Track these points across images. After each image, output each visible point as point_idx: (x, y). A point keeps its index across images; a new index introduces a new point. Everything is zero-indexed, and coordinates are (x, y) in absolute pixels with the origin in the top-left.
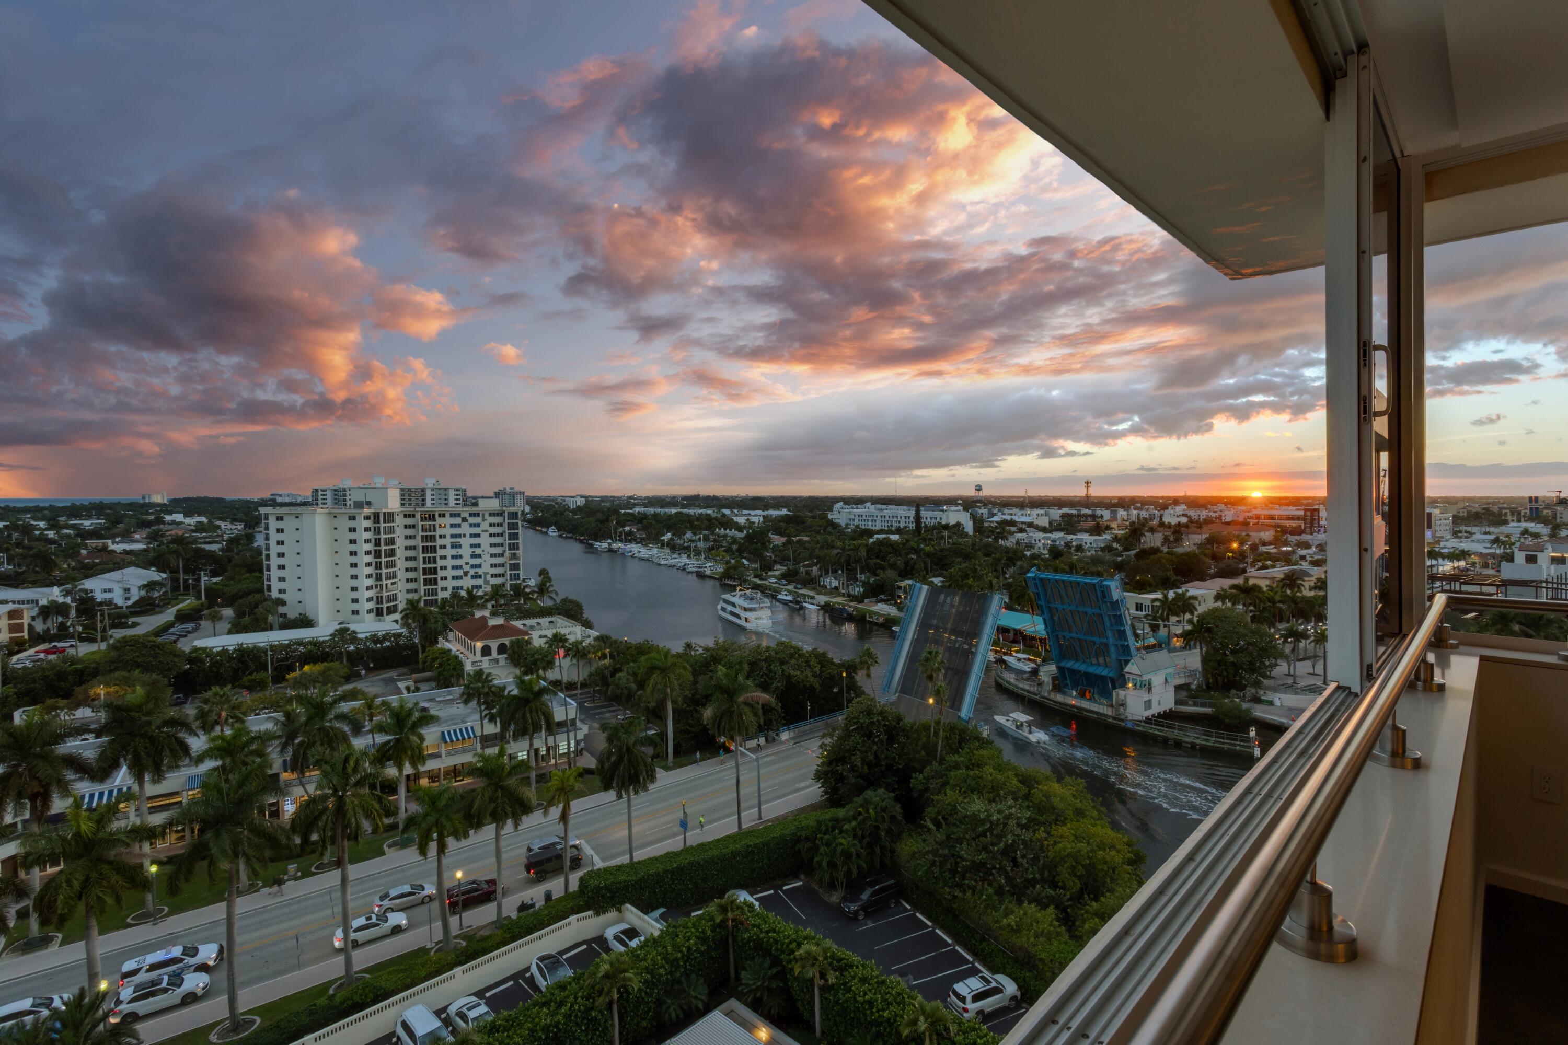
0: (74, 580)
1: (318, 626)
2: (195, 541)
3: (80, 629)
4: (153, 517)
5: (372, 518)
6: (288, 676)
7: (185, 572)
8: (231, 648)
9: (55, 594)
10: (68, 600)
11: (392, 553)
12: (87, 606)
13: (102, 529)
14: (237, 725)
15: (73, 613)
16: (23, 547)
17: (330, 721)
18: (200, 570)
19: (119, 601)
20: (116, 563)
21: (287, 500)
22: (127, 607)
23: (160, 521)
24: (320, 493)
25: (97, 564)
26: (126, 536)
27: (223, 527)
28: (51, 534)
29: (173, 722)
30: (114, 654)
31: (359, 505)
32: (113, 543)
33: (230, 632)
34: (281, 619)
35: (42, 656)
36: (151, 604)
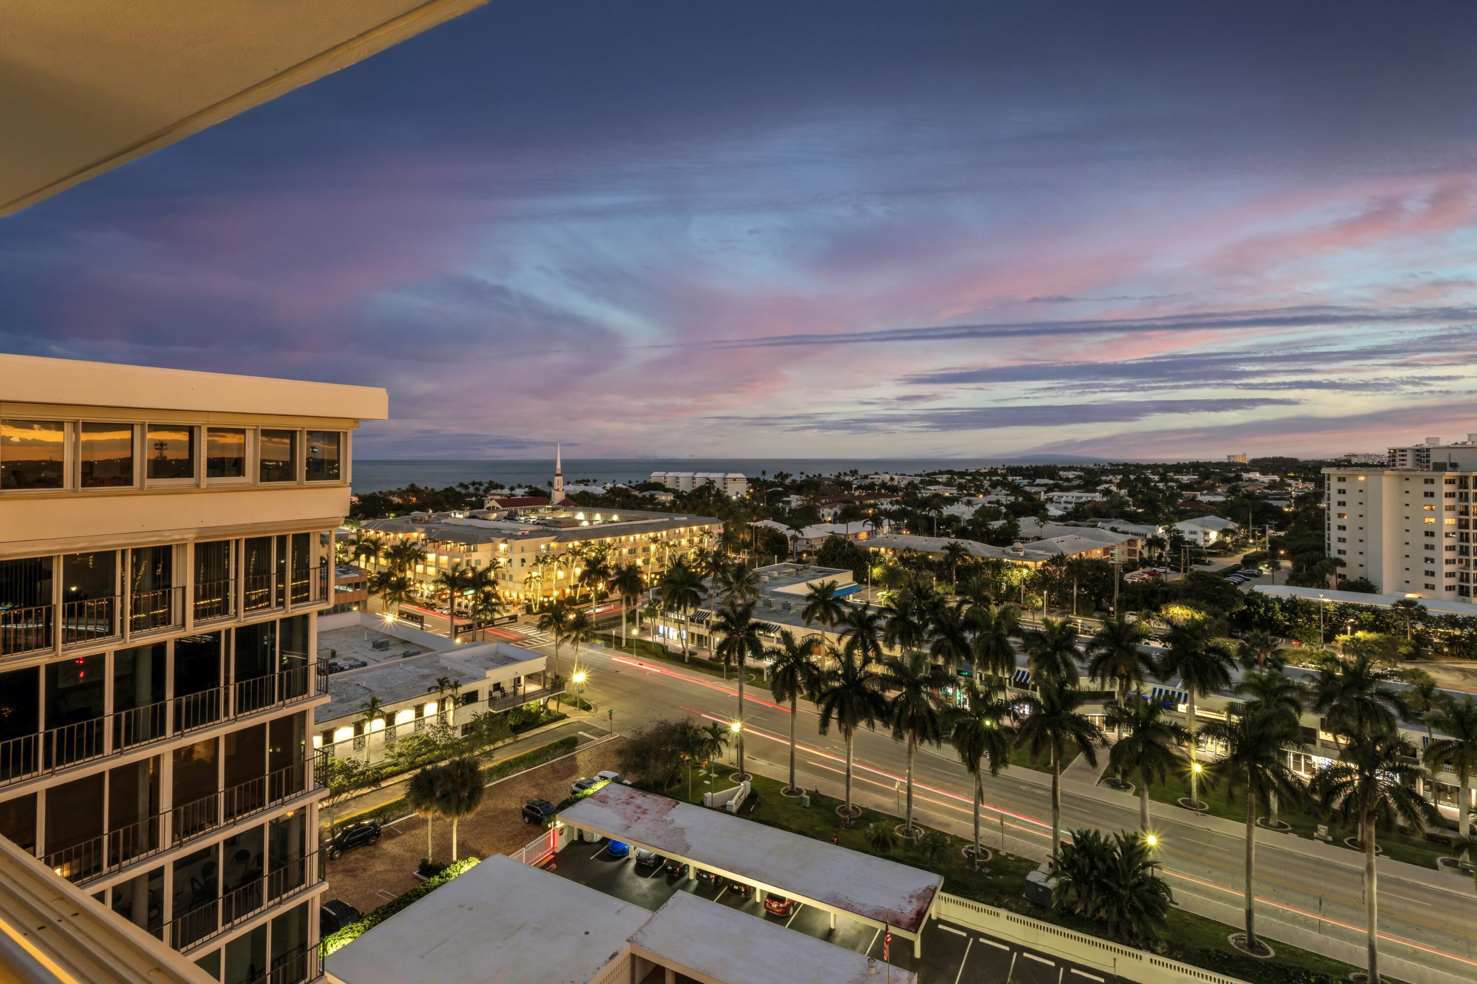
0: (1172, 521)
1: (1381, 593)
2: (1266, 497)
3: (1169, 560)
4: (1233, 475)
5: (1457, 482)
6: (1337, 637)
7: (1254, 524)
8: (1284, 598)
9: (1157, 531)
10: (1166, 536)
12: (1177, 541)
13: (1196, 483)
14: (1275, 671)
15: (1168, 548)
16: (1144, 494)
18: (1267, 523)
19: (1202, 543)
20: (1197, 511)
21: (1363, 460)
22: (1207, 548)
23: (1238, 478)
24: (1398, 453)
25: (1189, 511)
26: (1212, 489)
27: (1293, 485)
28: (1161, 485)
29: (1216, 650)
30: (1190, 583)
31: (1440, 467)
32: (1201, 495)
33: (1288, 583)
34: (1339, 580)
35: (1146, 576)
36: (1224, 548)
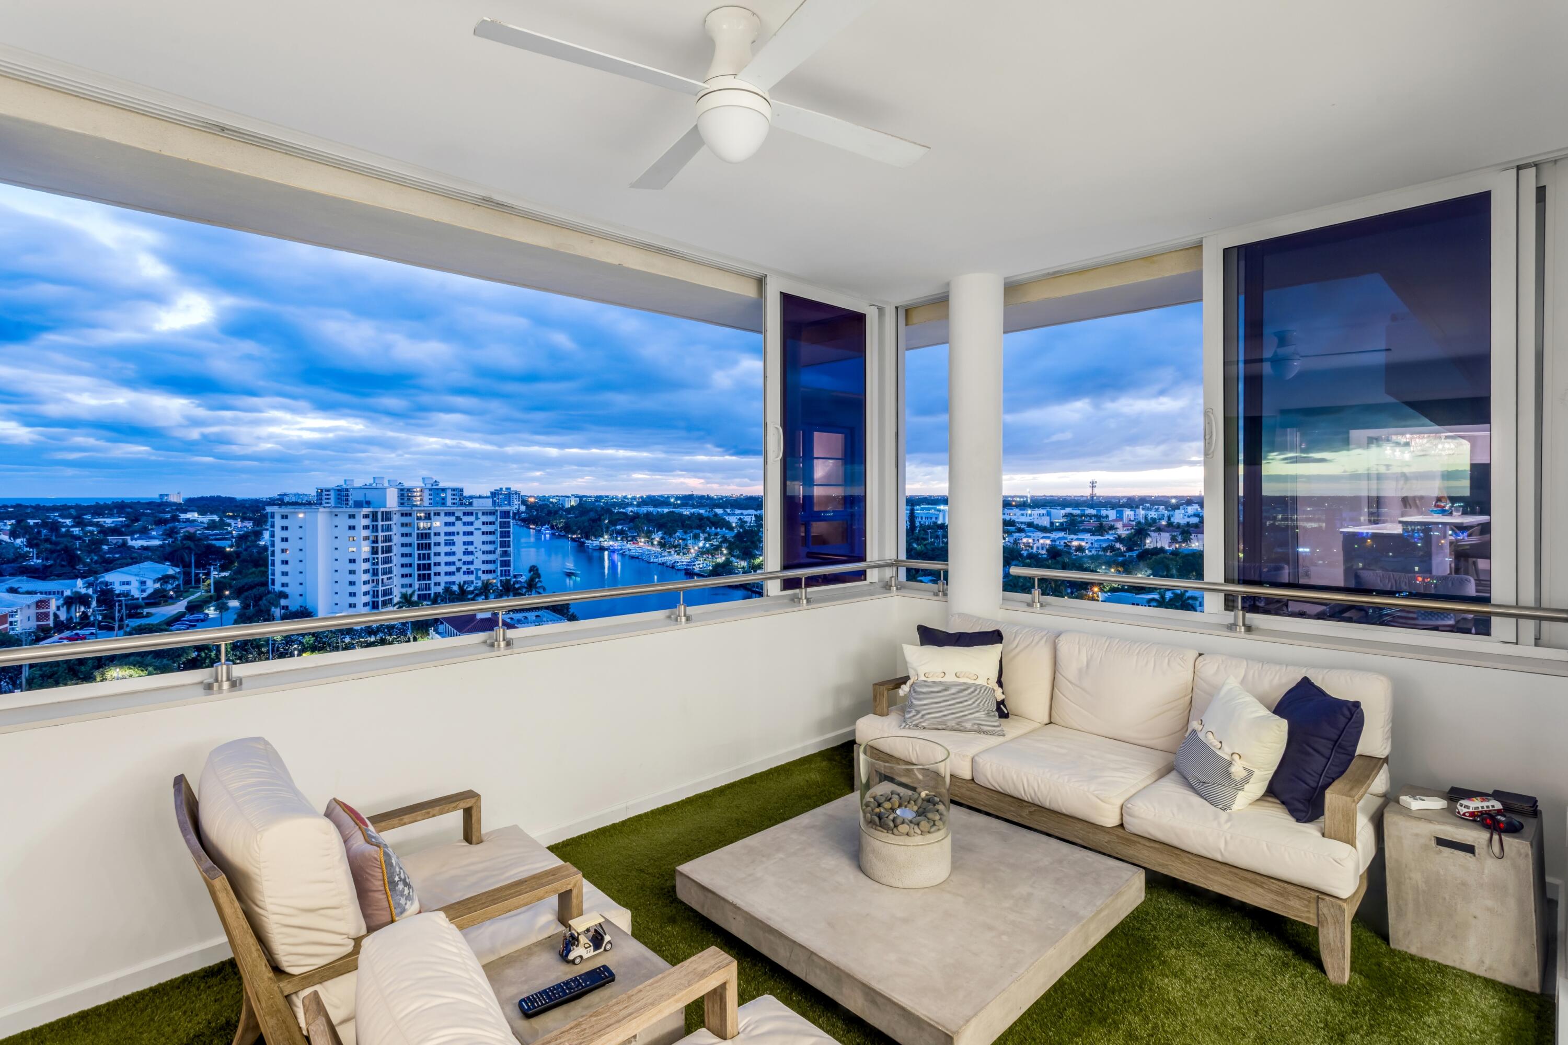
0: (96, 573)
2: (207, 537)
3: (100, 618)
4: (169, 516)
5: (371, 516)
7: (197, 567)
9: (80, 585)
10: (90, 591)
11: (389, 549)
12: (107, 597)
13: (123, 526)
15: (94, 604)
16: (51, 543)
18: (210, 564)
19: (136, 593)
20: (130, 557)
21: (293, 499)
22: (143, 599)
23: (175, 519)
24: (324, 492)
25: (118, 559)
26: (144, 533)
27: (233, 524)
28: (76, 531)
31: (359, 504)
32: (132, 540)
33: (236, 624)
34: (283, 611)
36: (165, 596)
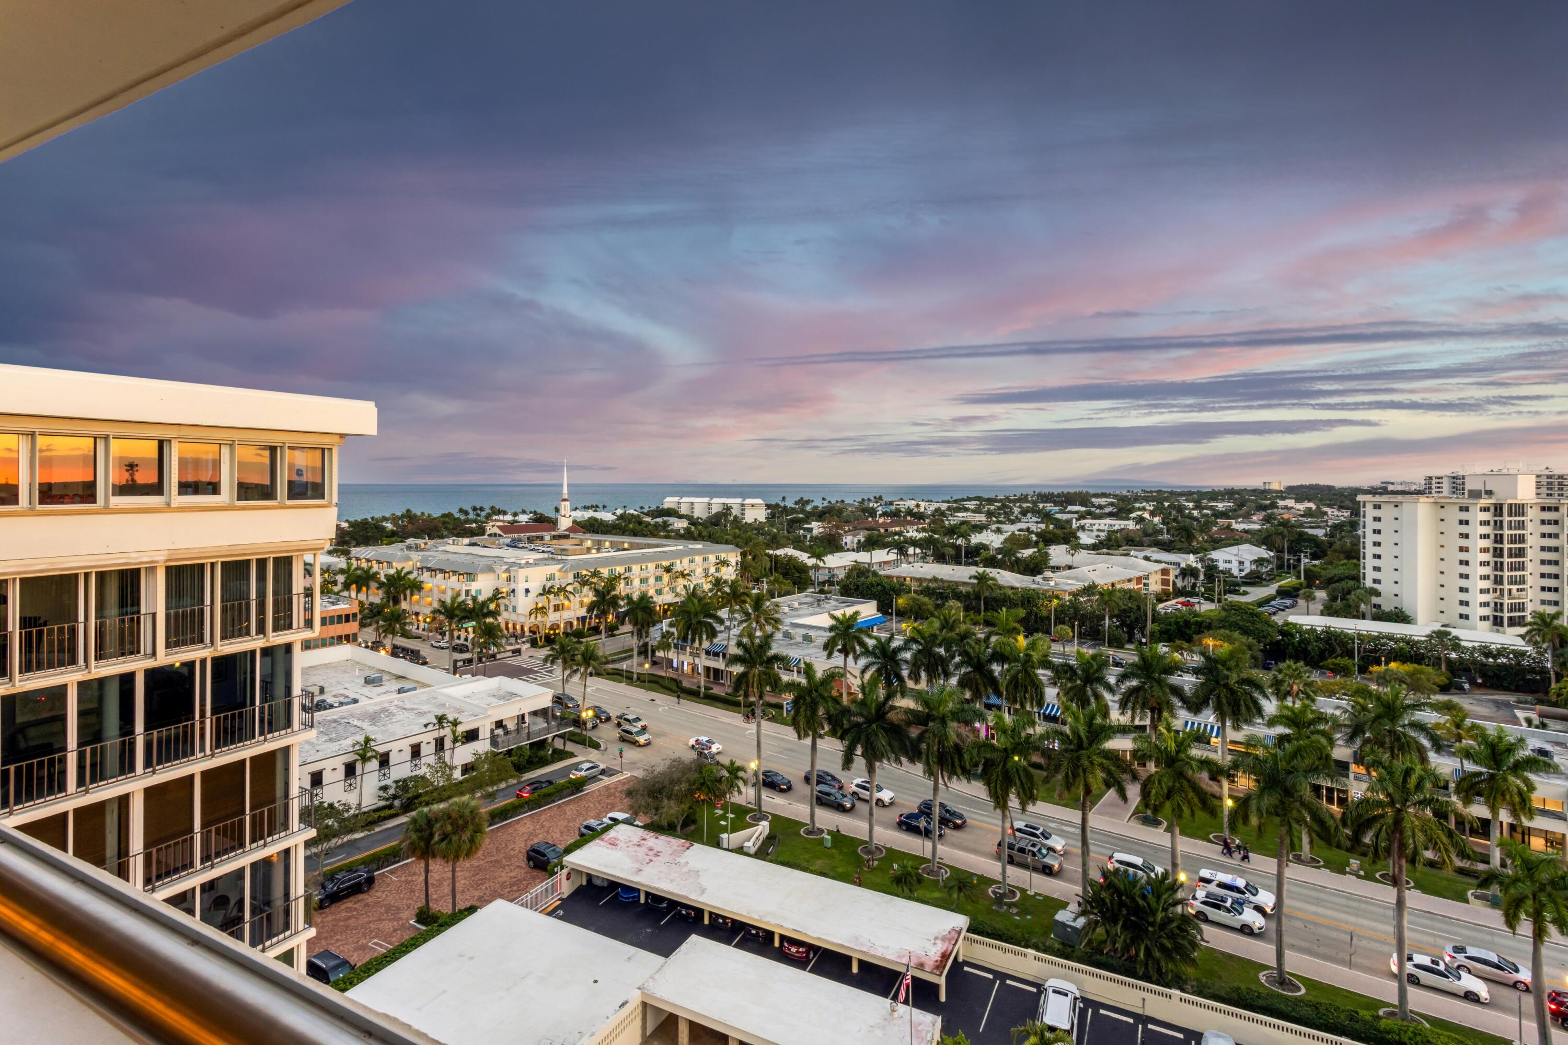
0: (1206, 550)
1: (1416, 623)
2: (1301, 525)
3: (1203, 590)
4: (1268, 502)
5: (1492, 509)
6: (1371, 669)
7: (1289, 553)
8: (1319, 629)
9: (1191, 560)
10: (1199, 566)
11: (1521, 553)
12: (1211, 571)
13: (1231, 511)
14: (1307, 702)
15: (1202, 577)
16: (1178, 522)
17: (1404, 726)
18: (1302, 552)
19: (1235, 572)
20: (1234, 539)
21: (1399, 488)
22: (1241, 577)
23: (1274, 505)
24: (1434, 481)
25: (1223, 539)
26: (1247, 517)
27: (1330, 513)
28: (1195, 513)
29: (1250, 682)
30: (1223, 614)
31: (1476, 494)
32: (1236, 523)
33: (1322, 614)
34: (1374, 610)
35: (1179, 606)
36: (1258, 577)
